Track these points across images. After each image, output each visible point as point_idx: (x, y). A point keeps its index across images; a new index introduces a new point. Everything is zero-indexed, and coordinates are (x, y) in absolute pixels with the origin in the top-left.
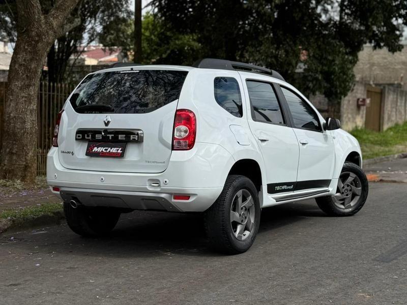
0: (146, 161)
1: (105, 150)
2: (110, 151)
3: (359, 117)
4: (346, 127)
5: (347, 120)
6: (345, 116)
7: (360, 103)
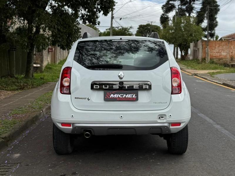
0: (154, 103)
1: (121, 96)
2: (125, 97)
3: (49, 57)
4: (45, 63)
5: (45, 59)
6: (44, 57)
7: (50, 50)
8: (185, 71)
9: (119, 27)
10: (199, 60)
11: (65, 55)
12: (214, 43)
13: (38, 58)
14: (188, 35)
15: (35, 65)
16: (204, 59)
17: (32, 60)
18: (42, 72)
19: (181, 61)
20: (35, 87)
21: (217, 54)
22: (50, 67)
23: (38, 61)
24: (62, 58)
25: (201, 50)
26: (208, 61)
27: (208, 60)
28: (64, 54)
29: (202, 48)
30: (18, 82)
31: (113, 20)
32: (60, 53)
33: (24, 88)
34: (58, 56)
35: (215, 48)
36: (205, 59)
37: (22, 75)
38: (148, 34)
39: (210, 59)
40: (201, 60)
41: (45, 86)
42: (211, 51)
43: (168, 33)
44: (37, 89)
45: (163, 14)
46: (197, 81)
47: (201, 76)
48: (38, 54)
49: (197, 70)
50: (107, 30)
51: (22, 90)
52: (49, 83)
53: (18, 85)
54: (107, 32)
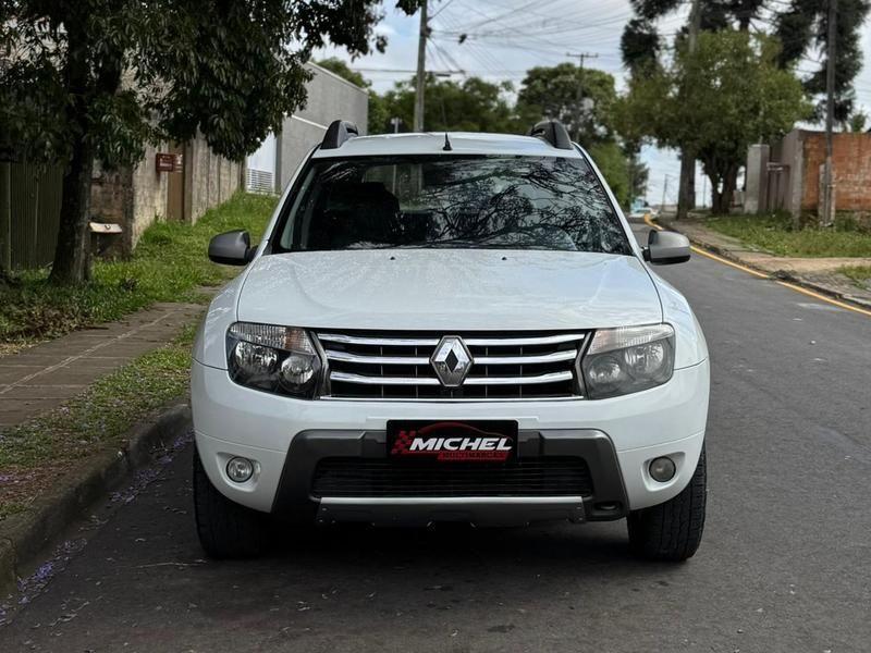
3: (158, 195)
4: (142, 220)
5: (142, 202)
6: (139, 193)
7: (161, 165)
8: (736, 261)
9: (451, 72)
10: (789, 215)
11: (227, 188)
12: (856, 143)
13: (113, 196)
14: (746, 109)
15: (97, 227)
16: (811, 213)
17: (84, 202)
18: (126, 256)
19: (711, 216)
20: (95, 325)
21: (864, 189)
22: (165, 233)
23: (112, 208)
24: (213, 199)
25: (797, 175)
26: (829, 220)
27: (830, 216)
28: (222, 184)
29: (805, 165)
30: (20, 304)
31: (428, 42)
32: (208, 179)
33: (43, 329)
34: (199, 190)
35: (859, 163)
36: (814, 211)
37: (42, 271)
38: (564, 107)
39: (837, 211)
40: (798, 216)
41: (142, 322)
42: (841, 178)
43: (659, 98)
44: (103, 334)
45: (634, 23)
46: (804, 305)
47: (813, 284)
48: (114, 178)
49: (787, 259)
50: (399, 85)
51: (38, 336)
52: (158, 304)
53: (20, 317)
54: (400, 94)
